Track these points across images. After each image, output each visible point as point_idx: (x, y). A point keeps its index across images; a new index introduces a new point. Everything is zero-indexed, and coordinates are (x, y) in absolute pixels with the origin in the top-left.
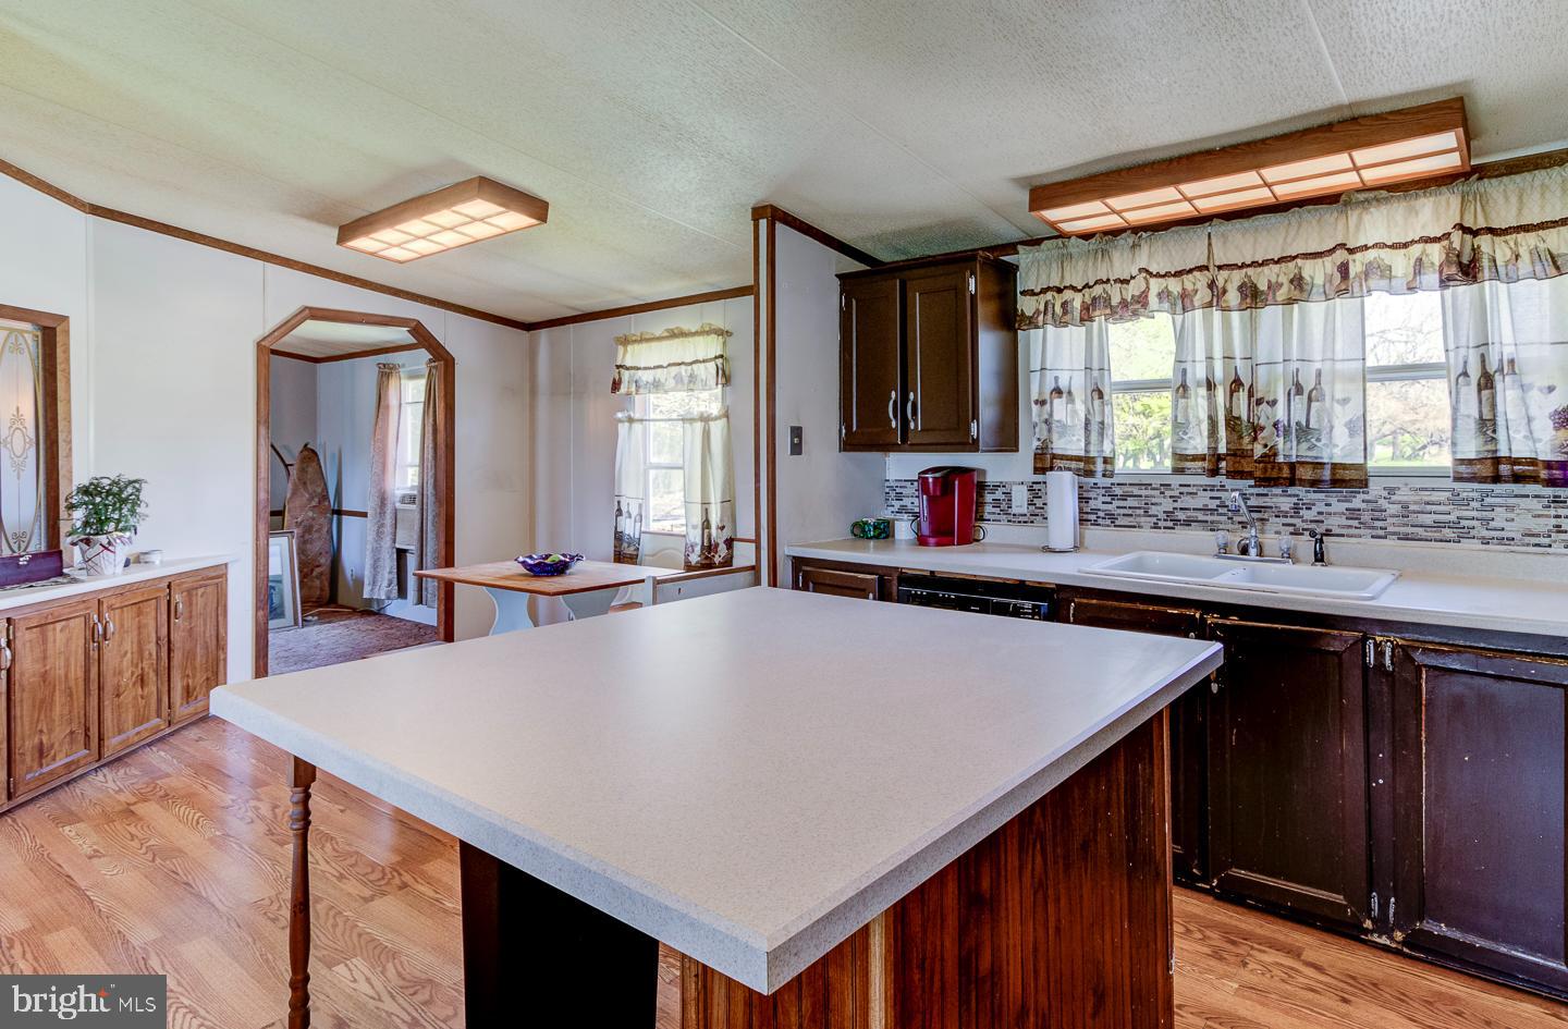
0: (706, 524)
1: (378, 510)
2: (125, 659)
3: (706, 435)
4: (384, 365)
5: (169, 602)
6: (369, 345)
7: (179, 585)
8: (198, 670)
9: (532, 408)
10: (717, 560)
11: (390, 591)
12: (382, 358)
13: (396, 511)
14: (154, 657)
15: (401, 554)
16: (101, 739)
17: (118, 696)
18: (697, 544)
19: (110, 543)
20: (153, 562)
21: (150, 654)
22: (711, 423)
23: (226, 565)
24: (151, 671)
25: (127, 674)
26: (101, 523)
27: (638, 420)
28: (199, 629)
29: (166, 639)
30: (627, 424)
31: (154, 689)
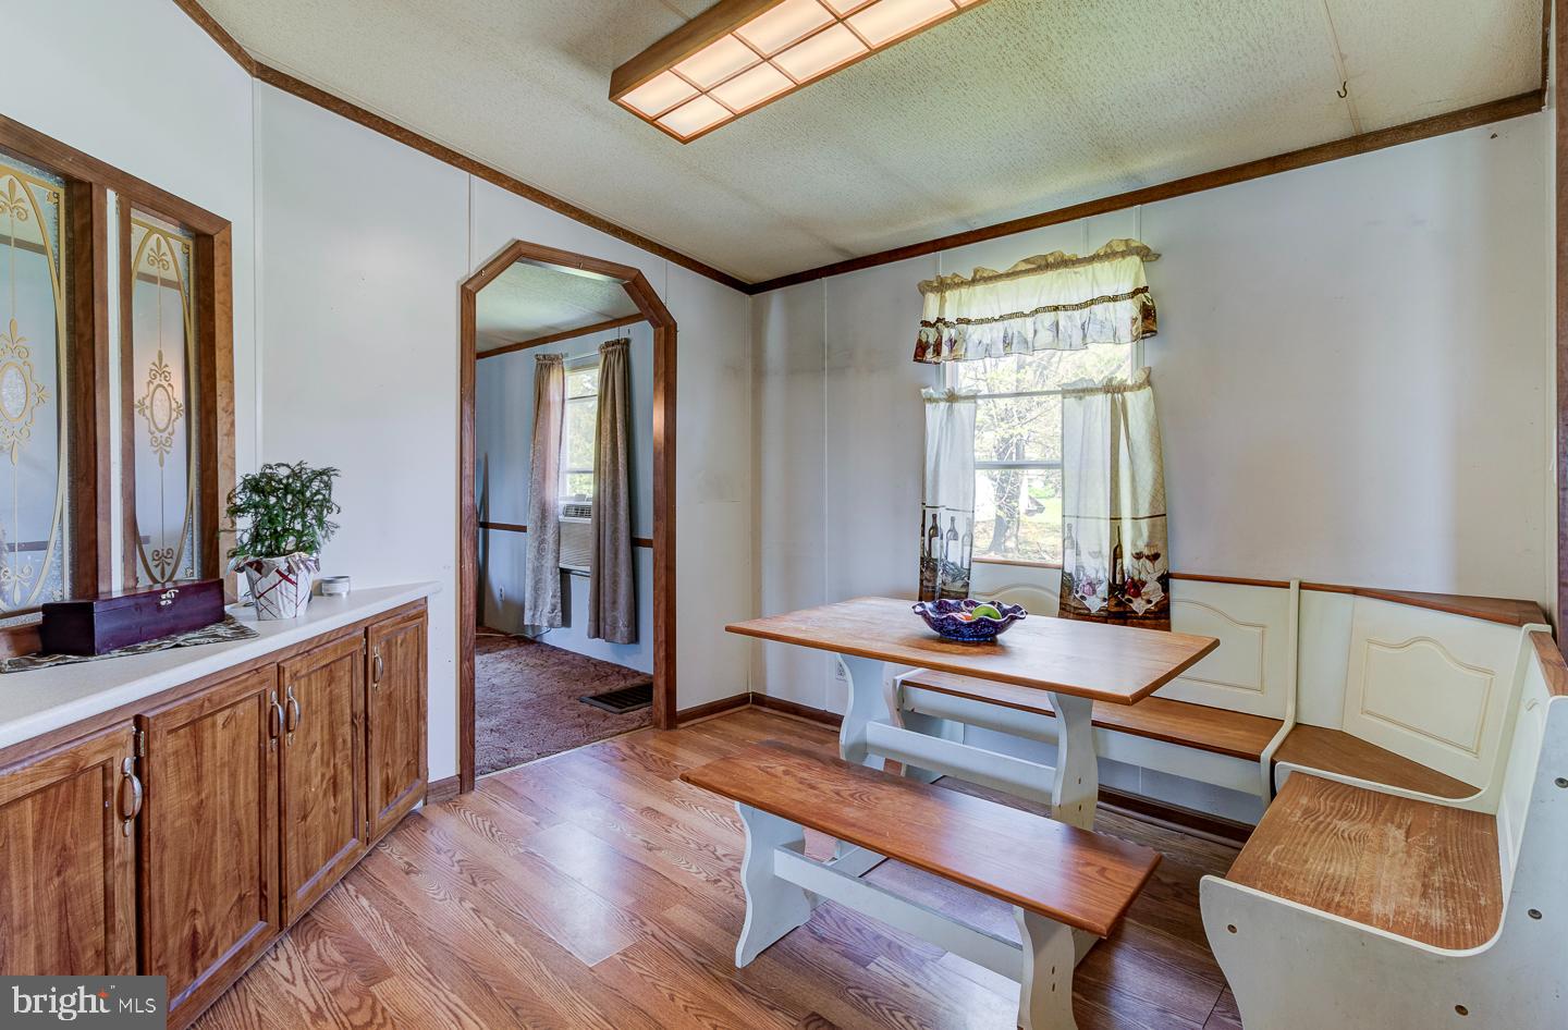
0: (1117, 554)
1: (539, 524)
2: (314, 756)
3: (1118, 414)
4: (544, 356)
5: (366, 657)
6: (532, 333)
7: (378, 631)
8: (399, 753)
9: (757, 393)
10: (1139, 606)
11: (554, 618)
12: (539, 349)
13: (559, 525)
14: (349, 745)
15: (565, 574)
16: (282, 896)
17: (304, 818)
18: (1100, 582)
19: (290, 569)
20: (339, 595)
21: (344, 741)
22: (1128, 395)
23: (426, 598)
24: (345, 769)
25: (316, 780)
26: (277, 536)
27: (967, 398)
28: (399, 694)
29: (363, 715)
30: (943, 405)
31: (349, 794)
